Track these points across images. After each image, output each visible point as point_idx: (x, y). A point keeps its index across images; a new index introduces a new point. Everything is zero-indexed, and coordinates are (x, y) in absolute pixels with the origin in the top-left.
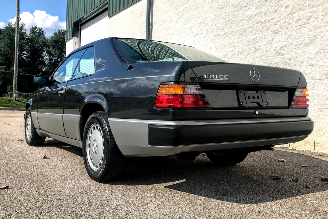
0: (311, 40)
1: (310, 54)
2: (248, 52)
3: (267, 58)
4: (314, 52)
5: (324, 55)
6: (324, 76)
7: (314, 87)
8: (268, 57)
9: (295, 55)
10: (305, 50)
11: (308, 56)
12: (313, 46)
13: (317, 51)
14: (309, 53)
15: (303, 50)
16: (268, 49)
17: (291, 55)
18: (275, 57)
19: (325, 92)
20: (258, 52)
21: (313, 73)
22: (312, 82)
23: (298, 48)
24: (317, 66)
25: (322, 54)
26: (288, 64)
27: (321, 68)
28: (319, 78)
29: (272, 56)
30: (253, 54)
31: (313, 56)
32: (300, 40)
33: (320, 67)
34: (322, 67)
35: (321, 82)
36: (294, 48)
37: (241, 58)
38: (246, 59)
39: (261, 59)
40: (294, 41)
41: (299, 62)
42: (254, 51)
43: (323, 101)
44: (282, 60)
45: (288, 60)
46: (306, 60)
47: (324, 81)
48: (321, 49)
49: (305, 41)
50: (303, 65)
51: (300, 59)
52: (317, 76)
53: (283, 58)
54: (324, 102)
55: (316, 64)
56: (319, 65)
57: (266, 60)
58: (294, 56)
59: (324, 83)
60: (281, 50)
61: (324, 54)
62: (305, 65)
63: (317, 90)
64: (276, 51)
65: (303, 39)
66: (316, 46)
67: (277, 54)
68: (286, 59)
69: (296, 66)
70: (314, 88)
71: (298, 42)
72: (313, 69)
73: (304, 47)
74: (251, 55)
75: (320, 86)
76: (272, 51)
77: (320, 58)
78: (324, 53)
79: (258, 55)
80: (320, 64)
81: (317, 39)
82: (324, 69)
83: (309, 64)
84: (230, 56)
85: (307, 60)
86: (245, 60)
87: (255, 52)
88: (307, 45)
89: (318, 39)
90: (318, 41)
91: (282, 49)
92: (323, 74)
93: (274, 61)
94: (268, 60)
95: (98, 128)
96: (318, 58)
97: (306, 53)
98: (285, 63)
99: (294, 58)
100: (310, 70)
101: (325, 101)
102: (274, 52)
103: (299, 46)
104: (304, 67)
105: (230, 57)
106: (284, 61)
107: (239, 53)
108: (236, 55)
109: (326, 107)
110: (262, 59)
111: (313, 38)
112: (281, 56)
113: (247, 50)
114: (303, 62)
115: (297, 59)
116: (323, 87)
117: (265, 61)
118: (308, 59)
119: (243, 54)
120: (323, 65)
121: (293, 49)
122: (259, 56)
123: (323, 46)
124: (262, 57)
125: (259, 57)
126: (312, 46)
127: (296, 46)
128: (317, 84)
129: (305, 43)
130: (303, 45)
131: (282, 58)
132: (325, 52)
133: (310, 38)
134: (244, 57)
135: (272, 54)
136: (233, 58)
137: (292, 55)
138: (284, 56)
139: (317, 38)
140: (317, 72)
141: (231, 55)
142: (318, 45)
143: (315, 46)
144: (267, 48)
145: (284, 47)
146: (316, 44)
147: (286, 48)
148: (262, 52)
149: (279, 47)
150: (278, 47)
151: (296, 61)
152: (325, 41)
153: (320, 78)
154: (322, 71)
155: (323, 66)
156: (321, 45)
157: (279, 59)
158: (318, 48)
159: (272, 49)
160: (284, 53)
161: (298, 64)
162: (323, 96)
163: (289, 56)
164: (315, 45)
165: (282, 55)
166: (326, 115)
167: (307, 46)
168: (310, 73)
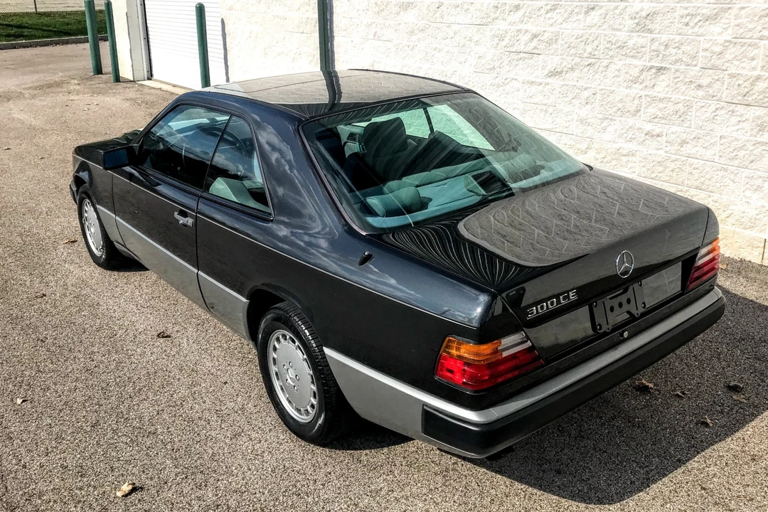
0: (716, 11)
1: (711, 42)
2: (570, 9)
3: (614, 33)
4: (721, 39)
5: (742, 50)
6: (739, 98)
7: (716, 117)
8: (617, 30)
9: (678, 38)
10: (701, 31)
11: (707, 46)
12: (721, 25)
13: (729, 38)
14: (711, 40)
15: (696, 29)
16: (618, 12)
17: (670, 36)
18: (632, 34)
19: (739, 132)
20: (593, 13)
21: (717, 86)
22: (713, 105)
23: (687, 24)
24: (727, 72)
25: (739, 47)
26: (661, 56)
27: (735, 79)
28: (727, 100)
29: (626, 29)
30: (581, 16)
31: (718, 49)
32: (693, 5)
33: (732, 76)
34: (735, 77)
35: (731, 109)
36: (676, 20)
37: (554, 20)
38: (564, 25)
39: (600, 32)
40: (679, 5)
41: (686, 55)
42: (584, 10)
43: (731, 150)
44: (649, 44)
45: (663, 48)
46: (701, 53)
47: (736, 109)
48: (738, 36)
49: (704, 11)
50: (695, 63)
51: (689, 48)
52: (724, 96)
53: (652, 40)
54: (735, 154)
55: (724, 68)
56: (730, 72)
57: (613, 37)
58: (677, 40)
59: (738, 113)
60: (648, 21)
61: (744, 48)
62: (699, 65)
63: (721, 126)
64: (636, 21)
65: (698, 5)
66: (727, 26)
67: (638, 28)
68: (657, 43)
69: (679, 64)
70: (716, 120)
71: (687, 8)
72: (717, 78)
73: (700, 24)
74: (578, 18)
75: (728, 116)
76: (627, 17)
77: (733, 56)
78: (742, 46)
79: (595, 22)
80: (733, 70)
81: (730, 11)
82: (740, 82)
83: (709, 65)
84: (528, 12)
85: (704, 54)
86: (562, 26)
87: (586, 13)
88: (707, 20)
89: (734, 12)
90: (732, 17)
91: (649, 18)
92: (737, 92)
93: (631, 43)
94: (616, 39)
95: (288, 337)
96: (728, 56)
97: (705, 37)
98: (655, 53)
99: (676, 45)
100: (709, 80)
101: (736, 151)
102: (632, 22)
103: (688, 18)
104: (697, 68)
105: (527, 14)
106: (653, 48)
107: (549, 7)
108: (542, 11)
109: (736, 165)
110: (603, 32)
111: (721, 6)
112: (646, 35)
113: (568, 5)
114: (695, 57)
115: (683, 48)
116: (734, 119)
117: (610, 39)
118: (708, 54)
119: (557, 11)
120: (739, 72)
121: (676, 23)
122: (596, 25)
123: (741, 31)
124: (604, 28)
125: (597, 27)
126: (717, 24)
127: (682, 17)
128: (723, 112)
129: (703, 14)
130: (699, 18)
131: (650, 39)
132: (746, 45)
133: (715, 6)
134: (560, 20)
135: (627, 26)
136: (534, 16)
137: (672, 37)
138: (653, 36)
139: (730, 8)
140: (725, 86)
141: (530, 8)
142: (732, 24)
143: (725, 26)
144: (616, 8)
145: (654, 13)
146: (727, 21)
147: (659, 18)
148: (603, 16)
149: (644, 14)
150: (641, 13)
151: (680, 52)
152: (748, 19)
153: (730, 101)
154: (736, 87)
155: (739, 74)
156: (738, 25)
157: (641, 41)
158: (730, 31)
159: (627, 14)
160: (654, 28)
161: (684, 59)
162: (733, 139)
163: (664, 38)
164: (725, 24)
165: (650, 31)
166: (735, 181)
167: (708, 22)
168: (709, 85)
